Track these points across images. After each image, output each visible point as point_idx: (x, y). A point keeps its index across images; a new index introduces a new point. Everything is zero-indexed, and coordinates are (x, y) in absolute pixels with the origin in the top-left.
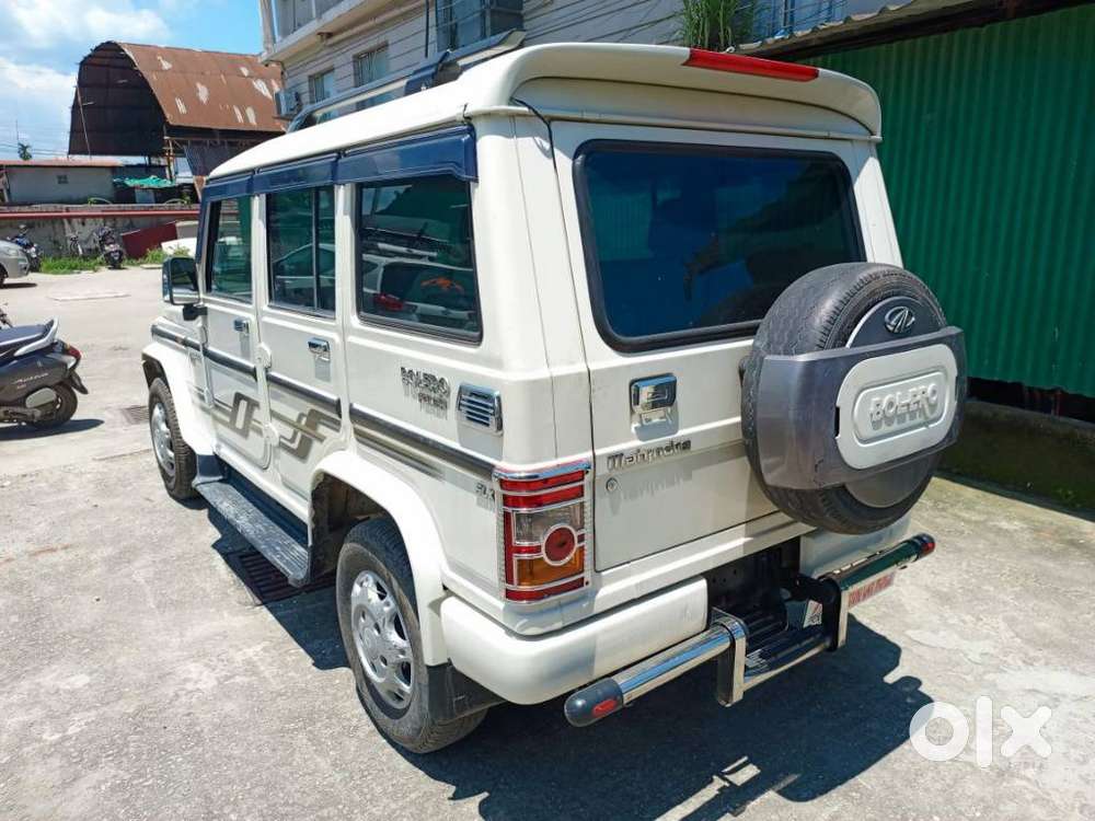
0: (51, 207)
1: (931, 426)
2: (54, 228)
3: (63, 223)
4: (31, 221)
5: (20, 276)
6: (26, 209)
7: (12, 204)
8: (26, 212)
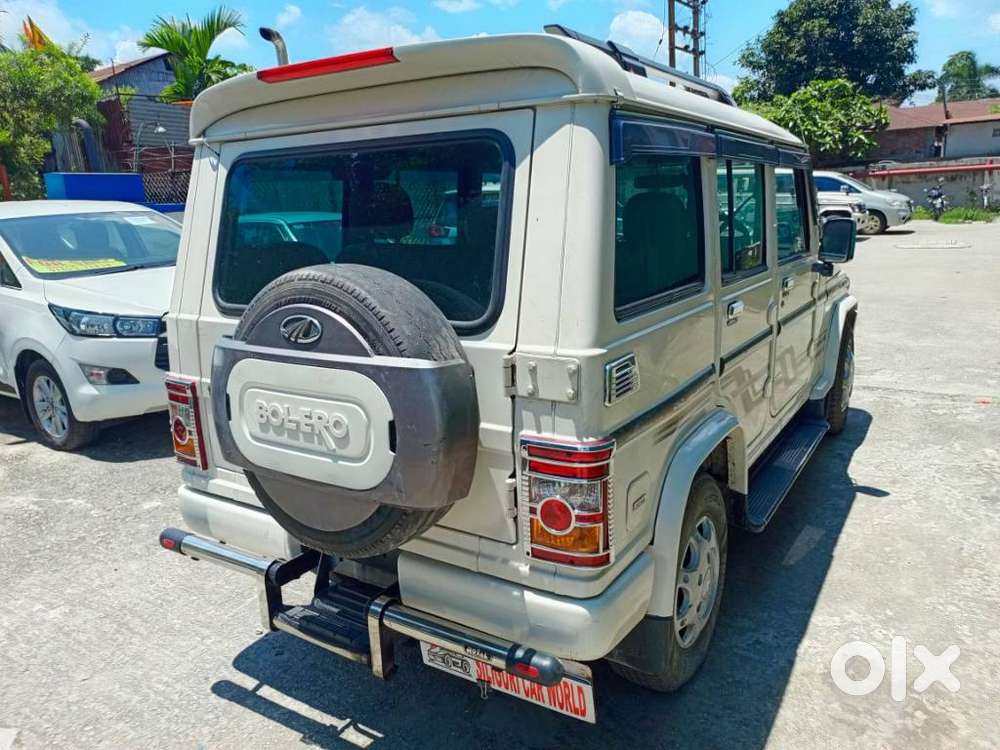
0: (976, 160)
1: (340, 462)
2: (974, 180)
3: (983, 175)
4: (954, 174)
5: (897, 225)
6: (953, 163)
7: (946, 159)
8: (953, 165)
